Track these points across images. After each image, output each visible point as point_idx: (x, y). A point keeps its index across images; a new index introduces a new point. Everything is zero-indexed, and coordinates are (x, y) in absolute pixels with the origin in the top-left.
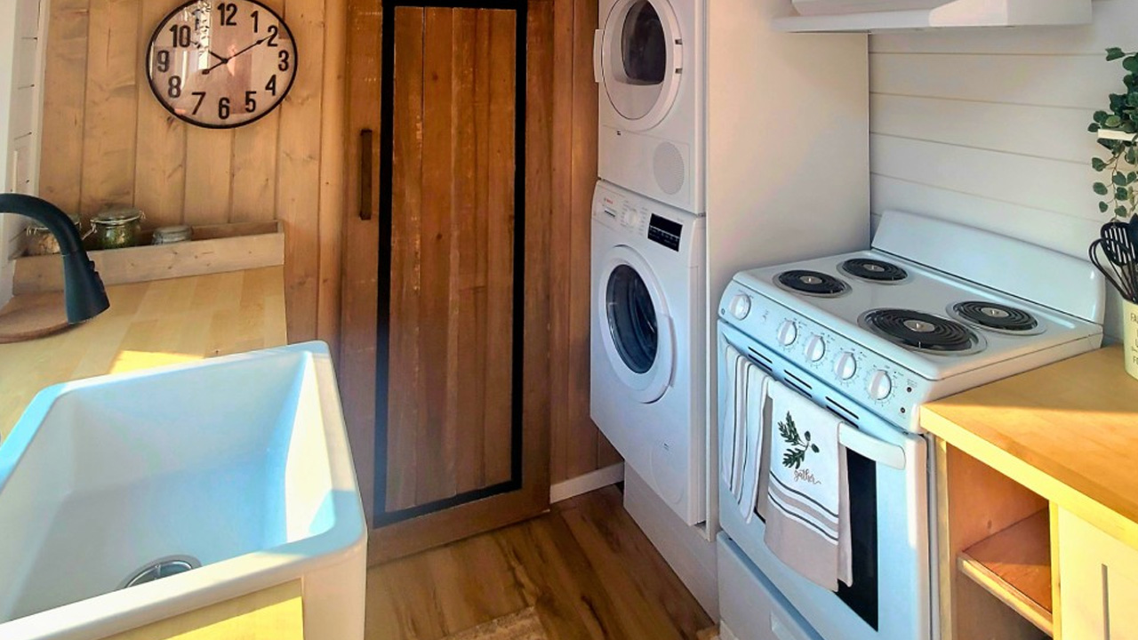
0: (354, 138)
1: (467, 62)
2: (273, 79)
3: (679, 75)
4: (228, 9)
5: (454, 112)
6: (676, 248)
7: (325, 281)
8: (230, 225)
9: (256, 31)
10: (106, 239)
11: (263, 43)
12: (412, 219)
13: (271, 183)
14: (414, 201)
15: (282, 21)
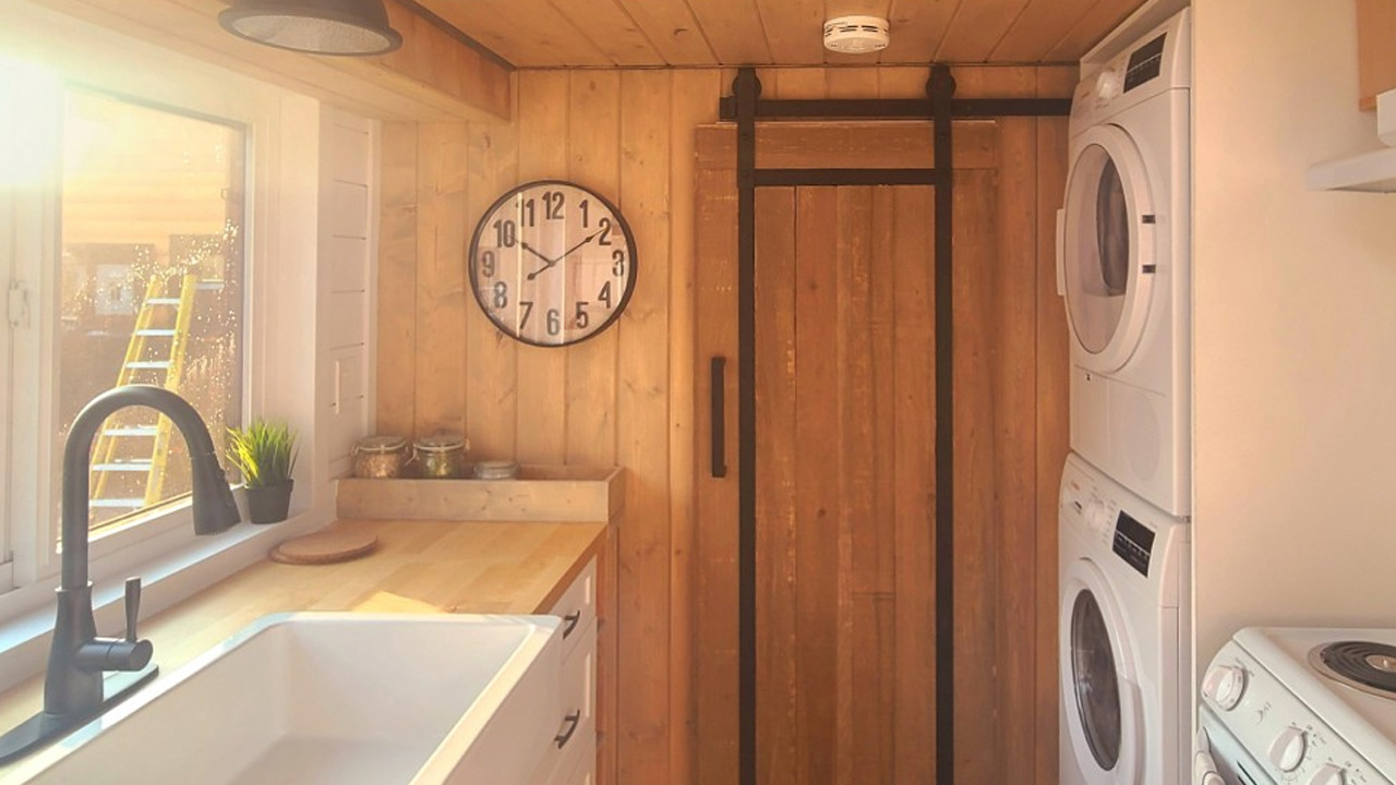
0: (706, 368)
1: (859, 264)
2: (607, 287)
3: (1149, 276)
4: (554, 199)
5: (841, 337)
6: (1144, 572)
7: (678, 552)
8: (565, 467)
9: (586, 225)
10: (427, 467)
11: (592, 241)
12: (784, 483)
13: (611, 417)
14: (785, 459)
15: (616, 213)
